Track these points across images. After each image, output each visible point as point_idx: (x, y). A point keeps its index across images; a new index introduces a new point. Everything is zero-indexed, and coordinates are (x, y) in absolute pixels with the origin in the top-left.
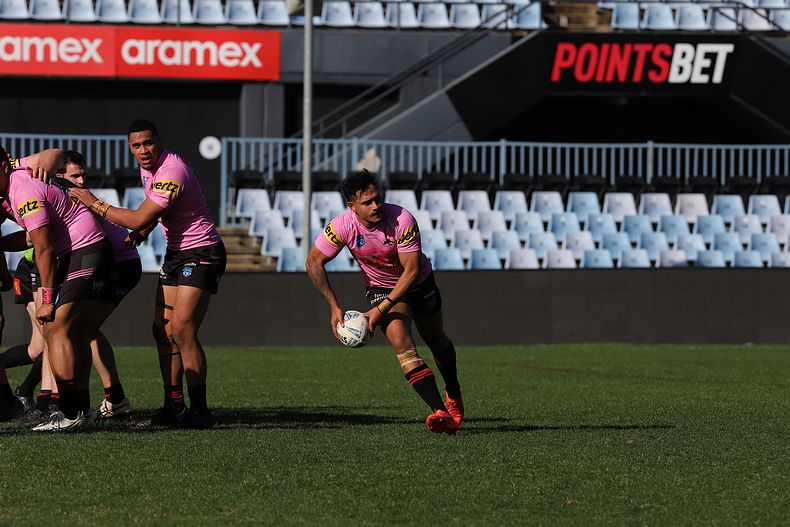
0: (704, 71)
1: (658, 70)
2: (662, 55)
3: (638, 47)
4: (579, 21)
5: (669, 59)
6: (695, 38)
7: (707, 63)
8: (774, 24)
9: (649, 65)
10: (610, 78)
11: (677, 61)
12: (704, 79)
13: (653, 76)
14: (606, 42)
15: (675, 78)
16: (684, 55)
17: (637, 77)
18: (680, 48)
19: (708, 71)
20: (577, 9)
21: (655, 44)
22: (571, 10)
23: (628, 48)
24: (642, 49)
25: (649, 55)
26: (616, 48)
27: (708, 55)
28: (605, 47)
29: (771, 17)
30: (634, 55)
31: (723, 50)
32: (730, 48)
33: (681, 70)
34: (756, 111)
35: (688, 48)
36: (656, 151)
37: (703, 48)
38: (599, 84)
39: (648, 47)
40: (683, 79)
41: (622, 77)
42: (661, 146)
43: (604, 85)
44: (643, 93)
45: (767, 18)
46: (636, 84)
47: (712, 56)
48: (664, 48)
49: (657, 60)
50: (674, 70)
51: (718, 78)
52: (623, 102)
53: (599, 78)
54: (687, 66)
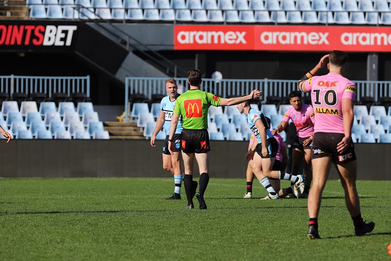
0: (62, 39)
1: (38, 39)
2: (40, 31)
3: (27, 27)
4: (17, 14)
5: (43, 33)
6: (57, 23)
7: (63, 35)
8: (98, 16)
9: (33, 36)
10: (13, 43)
11: (47, 34)
12: (62, 43)
13: (35, 42)
14: (11, 24)
15: (46, 43)
16: (51, 31)
17: (27, 42)
18: (49, 28)
19: (64, 39)
20: (17, 8)
21: (36, 26)
22: (14, 8)
23: (22, 28)
24: (29, 28)
25: (33, 31)
26: (16, 27)
27: (63, 32)
28: (10, 27)
29: (97, 13)
30: (25, 31)
31: (71, 29)
32: (75, 28)
33: (50, 39)
34: (89, 60)
35: (53, 28)
36: (15, 80)
37: (61, 28)
38: (7, 45)
39: (33, 27)
40: (50, 43)
41: (19, 42)
42: (18, 77)
43: (10, 46)
44: (30, 51)
45: (94, 13)
46: (27, 46)
47: (66, 32)
48: (41, 28)
49: (37, 33)
50: (46, 39)
51: (69, 43)
52: (22, 55)
53: (7, 43)
54: (53, 37)
